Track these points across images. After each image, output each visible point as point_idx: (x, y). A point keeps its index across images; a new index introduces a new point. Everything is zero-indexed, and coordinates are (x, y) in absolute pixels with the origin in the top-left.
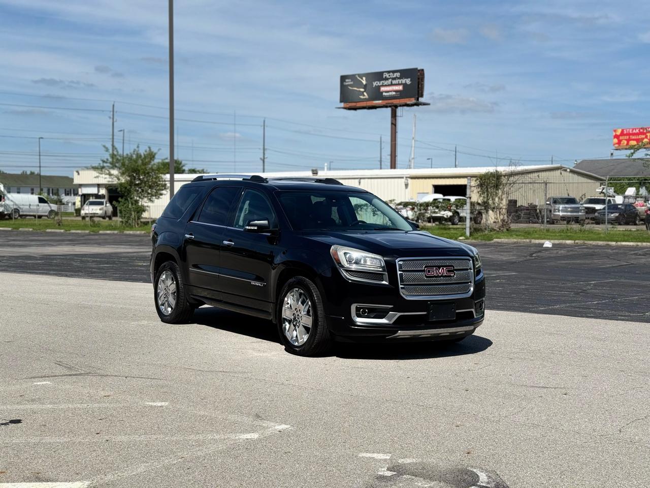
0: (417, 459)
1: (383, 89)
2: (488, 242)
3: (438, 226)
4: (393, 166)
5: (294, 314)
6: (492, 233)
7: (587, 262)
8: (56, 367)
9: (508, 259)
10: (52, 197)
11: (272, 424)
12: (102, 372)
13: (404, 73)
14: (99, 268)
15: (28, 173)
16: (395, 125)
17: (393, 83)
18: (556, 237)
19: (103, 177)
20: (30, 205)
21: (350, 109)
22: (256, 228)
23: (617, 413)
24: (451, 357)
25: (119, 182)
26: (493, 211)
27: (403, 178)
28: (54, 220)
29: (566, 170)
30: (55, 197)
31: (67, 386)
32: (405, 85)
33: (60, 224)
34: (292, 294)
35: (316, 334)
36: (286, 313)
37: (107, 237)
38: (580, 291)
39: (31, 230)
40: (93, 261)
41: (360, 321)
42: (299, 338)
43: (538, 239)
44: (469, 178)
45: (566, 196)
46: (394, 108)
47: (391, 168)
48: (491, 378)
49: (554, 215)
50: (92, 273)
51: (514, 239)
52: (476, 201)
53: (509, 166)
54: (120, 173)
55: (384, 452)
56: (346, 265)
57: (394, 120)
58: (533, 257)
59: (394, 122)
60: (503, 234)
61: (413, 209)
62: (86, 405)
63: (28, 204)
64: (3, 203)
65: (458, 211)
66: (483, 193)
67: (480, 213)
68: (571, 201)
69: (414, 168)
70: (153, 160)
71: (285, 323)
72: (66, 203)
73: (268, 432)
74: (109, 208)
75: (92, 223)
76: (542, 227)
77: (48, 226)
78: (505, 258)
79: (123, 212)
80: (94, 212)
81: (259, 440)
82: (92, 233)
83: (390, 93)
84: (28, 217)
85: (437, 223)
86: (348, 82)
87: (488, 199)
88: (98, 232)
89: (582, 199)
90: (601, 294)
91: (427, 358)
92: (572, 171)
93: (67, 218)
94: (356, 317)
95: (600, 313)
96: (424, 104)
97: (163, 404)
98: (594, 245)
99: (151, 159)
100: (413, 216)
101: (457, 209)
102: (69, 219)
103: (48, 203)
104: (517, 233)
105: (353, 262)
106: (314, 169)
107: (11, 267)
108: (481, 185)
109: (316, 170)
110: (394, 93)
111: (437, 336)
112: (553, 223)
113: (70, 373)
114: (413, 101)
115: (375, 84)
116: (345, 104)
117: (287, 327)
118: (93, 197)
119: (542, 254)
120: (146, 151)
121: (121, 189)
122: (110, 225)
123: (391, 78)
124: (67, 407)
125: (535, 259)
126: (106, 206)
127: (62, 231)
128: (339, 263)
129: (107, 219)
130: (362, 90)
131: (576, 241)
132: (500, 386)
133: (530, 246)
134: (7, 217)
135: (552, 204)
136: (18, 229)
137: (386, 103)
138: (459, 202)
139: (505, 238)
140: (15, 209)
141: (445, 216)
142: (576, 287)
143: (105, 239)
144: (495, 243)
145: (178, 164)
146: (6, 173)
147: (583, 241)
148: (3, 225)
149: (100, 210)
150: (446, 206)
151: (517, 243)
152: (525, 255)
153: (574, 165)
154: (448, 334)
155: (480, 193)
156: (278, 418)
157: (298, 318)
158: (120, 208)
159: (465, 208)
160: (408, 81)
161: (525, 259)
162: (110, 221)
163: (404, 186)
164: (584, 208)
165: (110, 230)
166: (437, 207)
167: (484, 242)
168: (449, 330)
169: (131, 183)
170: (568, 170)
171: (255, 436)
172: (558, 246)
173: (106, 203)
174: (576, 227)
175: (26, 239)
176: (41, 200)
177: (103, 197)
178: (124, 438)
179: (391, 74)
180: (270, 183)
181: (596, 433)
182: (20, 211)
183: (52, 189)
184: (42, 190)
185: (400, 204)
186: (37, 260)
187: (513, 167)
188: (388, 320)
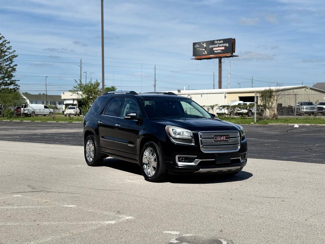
0: (193, 234)
1: (214, 49)
2: (265, 125)
3: (240, 118)
4: (220, 88)
5: (148, 161)
6: (268, 120)
7: (316, 134)
8: (27, 188)
9: (274, 134)
10: (53, 106)
11: (125, 216)
12: (49, 190)
13: (225, 41)
14: (67, 140)
15: (42, 94)
16: (221, 67)
17: (220, 46)
18: (301, 122)
19: (74, 95)
20: (40, 109)
21: (198, 59)
22: (130, 117)
23: (307, 211)
24: (229, 182)
25: (82, 97)
26: (268, 109)
27: (223, 93)
28: (51, 117)
29: (308, 88)
30: (54, 106)
31: (29, 197)
32: (225, 47)
33: (54, 119)
34: (147, 150)
35: (158, 171)
36: (145, 160)
37: (76, 125)
38: (309, 149)
39: (40, 121)
40: (65, 136)
41: (180, 164)
42: (151, 173)
43: (291, 123)
44: (256, 92)
45: (308, 101)
46: (220, 58)
47: (219, 88)
48: (246, 193)
49: (301, 111)
50: (63, 142)
51: (279, 123)
52: (260, 104)
53: (277, 86)
54: (83, 93)
55: (177, 231)
56: (173, 135)
57: (220, 65)
58: (288, 132)
59: (220, 66)
60: (274, 121)
61: (227, 109)
62: (34, 207)
63: (39, 109)
64: (27, 109)
65: (251, 109)
66: (263, 100)
67: (262, 111)
68: (310, 104)
69: (230, 88)
70: (99, 86)
71: (144, 165)
72: (59, 108)
73: (121, 220)
74: (78, 110)
75: (69, 118)
76: (294, 117)
77: (48, 120)
78: (273, 133)
79: (84, 112)
80: (71, 112)
81: (115, 224)
82: (69, 123)
83: (218, 51)
84: (39, 116)
85: (240, 116)
86: (197, 46)
87: (266, 103)
88: (72, 122)
89: (317, 103)
90: (319, 151)
91: (216, 183)
92: (311, 89)
93: (58, 116)
94: (178, 162)
95: (314, 160)
96: (236, 56)
97: (73, 206)
98: (320, 126)
99: (97, 86)
100: (227, 112)
101: (250, 108)
102: (59, 116)
103: (49, 109)
104: (281, 120)
105: (177, 134)
106: (179, 89)
107: (25, 139)
108: (262, 96)
109: (180, 90)
110: (220, 51)
111: (221, 172)
112: (301, 115)
113: (32, 191)
114: (230, 55)
115: (210, 47)
116: (196, 57)
117: (145, 167)
118: (71, 105)
119: (293, 131)
120: (95, 82)
121: (83, 101)
122: (78, 119)
123: (218, 43)
124: (25, 207)
125: (289, 133)
126: (76, 109)
127: (55, 122)
128: (170, 134)
129: (77, 116)
130: (204, 50)
131: (312, 124)
132: (250, 197)
133: (287, 127)
134: (29, 115)
135: (300, 105)
136: (34, 121)
137: (216, 56)
138: (251, 105)
139: (275, 123)
140: (33, 111)
141: (244, 112)
142: (308, 147)
143: (75, 126)
144: (269, 125)
145: (113, 88)
146: (31, 94)
147: (315, 124)
148: (27, 120)
149: (74, 111)
150: (245, 107)
151: (281, 126)
152: (284, 131)
153: (313, 86)
154: (227, 170)
155: (262, 100)
156: (128, 213)
157: (150, 163)
158: (83, 110)
159: (254, 108)
160: (227, 45)
161: (284, 133)
162: (79, 117)
163: (224, 97)
164: (317, 107)
165: (78, 121)
166: (240, 108)
167: (263, 125)
168: (227, 168)
169: (88, 98)
170: (309, 88)
171: (113, 222)
172: (302, 127)
173: (77, 108)
174: (312, 117)
175: (37, 126)
176: (46, 107)
177: (75, 105)
178: (47, 223)
179: (219, 41)
180: (139, 95)
181: (293, 221)
182: (36, 112)
183: (53, 102)
184: (47, 102)
185: (221, 106)
186: (38, 136)
187: (278, 87)
188: (194, 163)
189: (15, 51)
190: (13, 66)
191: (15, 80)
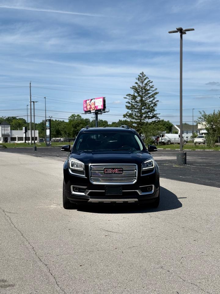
20: (175, 138)
39: (170, 149)
54: (206, 123)
56: (71, 167)
64: (164, 138)
80: (199, 141)
94: (73, 191)
122: (202, 147)
134: (164, 144)
136: (165, 149)
140: (169, 140)
149: (202, 140)
188: (85, 193)
189: (157, 89)
190: (155, 102)
191: (157, 114)
